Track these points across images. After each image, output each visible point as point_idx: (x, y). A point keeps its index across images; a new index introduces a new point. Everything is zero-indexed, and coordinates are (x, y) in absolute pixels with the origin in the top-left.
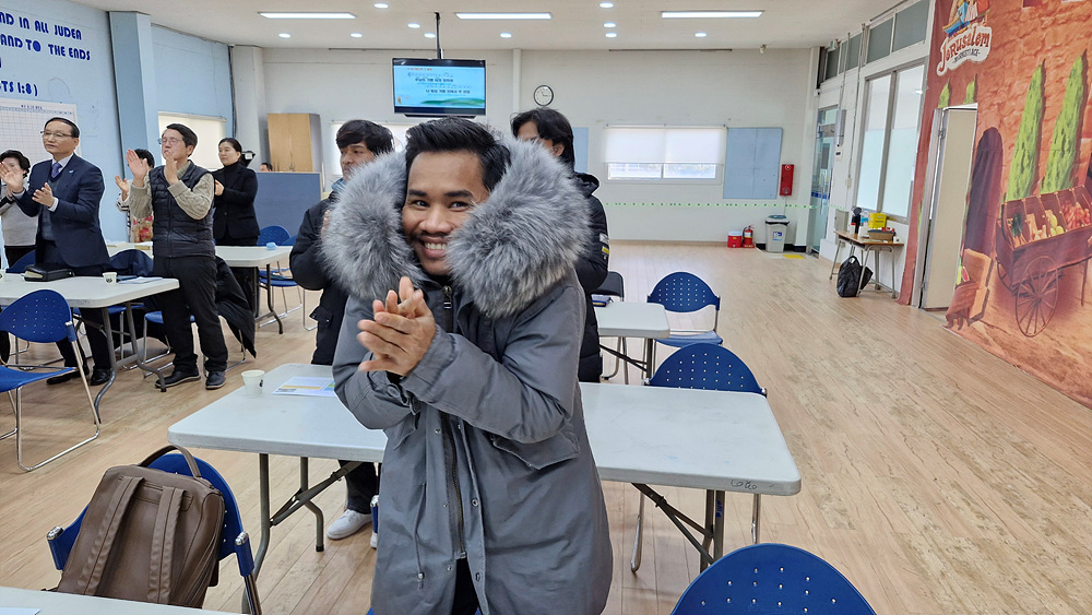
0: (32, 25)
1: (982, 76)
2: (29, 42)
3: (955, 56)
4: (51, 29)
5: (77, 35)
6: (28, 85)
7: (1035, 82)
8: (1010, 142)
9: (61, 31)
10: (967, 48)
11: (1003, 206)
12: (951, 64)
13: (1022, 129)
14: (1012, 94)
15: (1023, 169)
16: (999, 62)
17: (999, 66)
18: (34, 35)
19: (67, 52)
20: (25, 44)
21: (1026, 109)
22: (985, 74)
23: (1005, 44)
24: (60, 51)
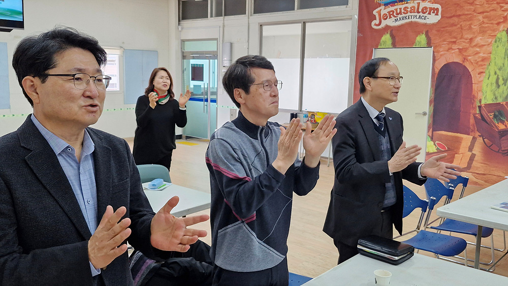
1: (434, 32)
3: (393, 19)
7: (500, 39)
8: (478, 70)
10: (409, 14)
11: (480, 107)
12: (390, 22)
13: (492, 64)
14: (474, 44)
15: (498, 86)
16: (453, 25)
17: (454, 28)
21: (494, 52)
22: (438, 31)
23: (460, 15)
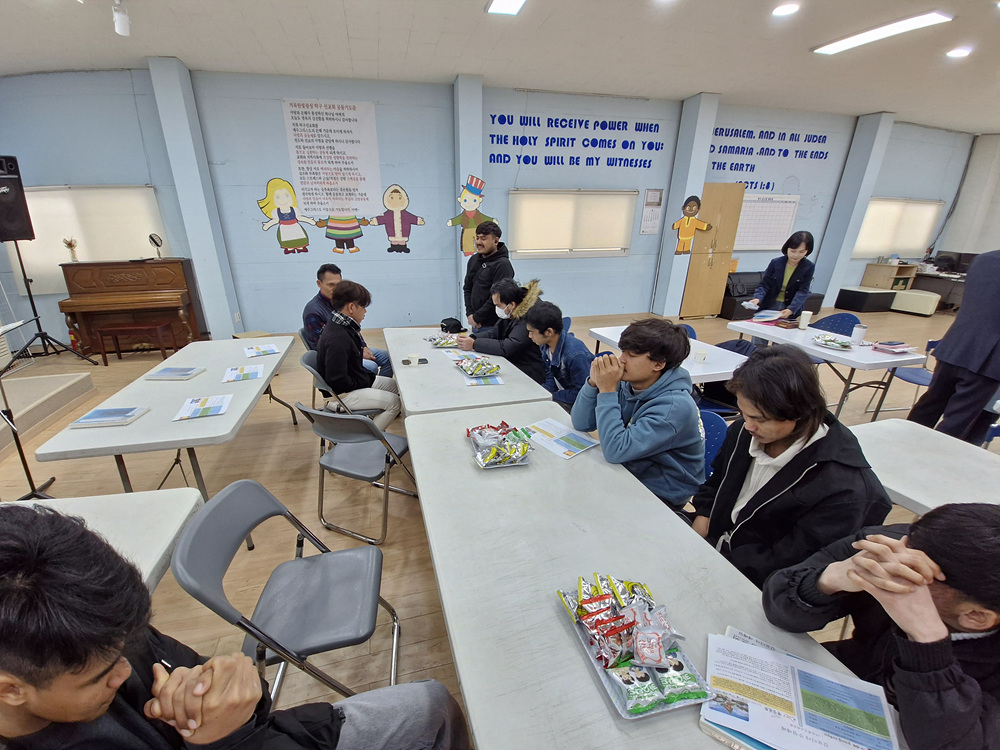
0: (788, 137)
2: (780, 150)
4: (802, 138)
5: (823, 139)
6: (769, 183)
9: (810, 139)
18: (786, 144)
19: (809, 154)
20: (777, 152)
24: (803, 154)
